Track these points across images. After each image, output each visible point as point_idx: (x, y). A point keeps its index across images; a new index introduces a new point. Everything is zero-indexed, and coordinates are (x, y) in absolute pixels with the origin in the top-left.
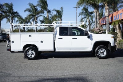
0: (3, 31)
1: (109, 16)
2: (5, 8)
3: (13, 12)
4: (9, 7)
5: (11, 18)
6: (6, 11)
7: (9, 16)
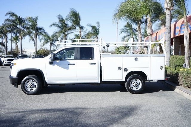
0: (24, 52)
1: (151, 35)
2: (27, 22)
3: (36, 28)
4: (32, 22)
5: (34, 35)
6: (29, 26)
7: (31, 32)
